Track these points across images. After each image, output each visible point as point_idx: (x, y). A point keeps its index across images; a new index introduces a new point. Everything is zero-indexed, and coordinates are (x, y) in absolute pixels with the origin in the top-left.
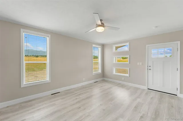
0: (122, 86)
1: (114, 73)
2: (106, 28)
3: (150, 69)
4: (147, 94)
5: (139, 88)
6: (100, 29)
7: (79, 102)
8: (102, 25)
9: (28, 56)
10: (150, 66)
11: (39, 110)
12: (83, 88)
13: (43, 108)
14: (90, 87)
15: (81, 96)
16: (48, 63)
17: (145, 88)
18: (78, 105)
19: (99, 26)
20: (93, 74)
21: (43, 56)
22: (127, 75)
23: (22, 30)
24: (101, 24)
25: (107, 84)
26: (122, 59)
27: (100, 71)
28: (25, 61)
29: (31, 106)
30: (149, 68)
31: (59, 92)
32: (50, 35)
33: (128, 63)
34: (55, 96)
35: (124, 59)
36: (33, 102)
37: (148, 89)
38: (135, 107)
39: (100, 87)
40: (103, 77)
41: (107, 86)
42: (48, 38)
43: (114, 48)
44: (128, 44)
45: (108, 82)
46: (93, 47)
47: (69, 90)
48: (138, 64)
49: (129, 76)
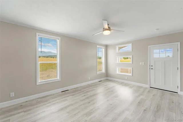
0: (126, 85)
1: (118, 73)
2: (112, 31)
3: (152, 69)
4: (149, 91)
5: (142, 87)
6: (107, 33)
7: (88, 98)
8: (109, 29)
10: (152, 66)
11: (54, 104)
12: (89, 86)
13: (57, 102)
14: (95, 85)
15: (88, 94)
16: (59, 63)
17: (148, 86)
18: (87, 101)
20: (98, 74)
21: (45, 57)
22: (131, 74)
23: (37, 34)
25: (111, 83)
26: (123, 59)
27: (104, 71)
28: (39, 62)
29: (46, 101)
30: (151, 67)
31: (68, 90)
32: (60, 38)
34: (65, 93)
35: (125, 59)
36: (47, 98)
37: (150, 87)
38: (139, 102)
39: (105, 86)
40: (107, 77)
41: (111, 85)
42: (58, 40)
43: (117, 48)
44: (130, 45)
45: (111, 81)
46: (97, 48)
47: (76, 88)
48: (141, 63)
49: (132, 75)
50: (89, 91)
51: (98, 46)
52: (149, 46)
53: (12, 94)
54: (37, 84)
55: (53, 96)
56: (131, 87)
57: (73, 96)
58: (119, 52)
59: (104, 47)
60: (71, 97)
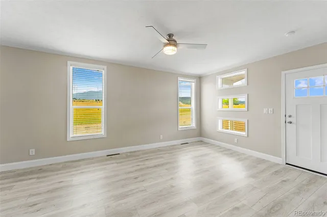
1: (220, 128)
3: (291, 123)
8: (172, 43)
9: (99, 100)
10: (290, 116)
16: (105, 109)
17: (280, 161)
19: (166, 45)
22: (244, 133)
23: (69, 63)
24: (168, 42)
27: (193, 125)
28: (72, 106)
30: (288, 120)
31: (119, 154)
32: (105, 67)
33: (245, 109)
37: (287, 164)
42: (103, 71)
45: (207, 145)
46: (179, 82)
47: (135, 152)
48: (265, 111)
49: (246, 136)
50: (152, 159)
51: (180, 79)
52: (283, 73)
53: (32, 152)
54: (68, 140)
55: (91, 161)
56: (240, 160)
57: (119, 164)
58: (222, 88)
59: (195, 80)
60: (116, 165)
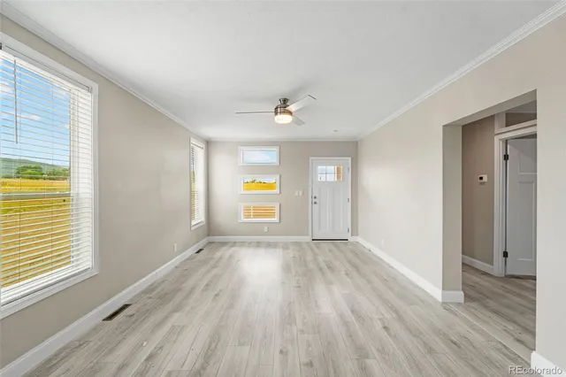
1: (242, 219)
3: (316, 203)
10: (315, 197)
17: (308, 239)
20: (193, 229)
22: (276, 219)
30: (314, 200)
31: (128, 305)
33: (277, 192)
37: (313, 240)
44: (276, 149)
46: (190, 145)
49: (278, 221)
51: (192, 141)
52: (311, 158)
59: (203, 145)
